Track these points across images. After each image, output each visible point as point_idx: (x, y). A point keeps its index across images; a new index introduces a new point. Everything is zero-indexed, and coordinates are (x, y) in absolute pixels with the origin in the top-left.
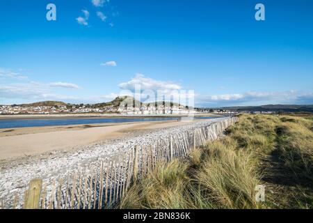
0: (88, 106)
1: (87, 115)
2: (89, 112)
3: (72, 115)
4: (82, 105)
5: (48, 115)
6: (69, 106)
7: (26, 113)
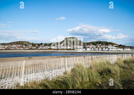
0: (46, 45)
1: (47, 51)
2: (49, 49)
3: (38, 51)
4: (42, 44)
5: (23, 51)
6: (34, 45)
7: (9, 49)
